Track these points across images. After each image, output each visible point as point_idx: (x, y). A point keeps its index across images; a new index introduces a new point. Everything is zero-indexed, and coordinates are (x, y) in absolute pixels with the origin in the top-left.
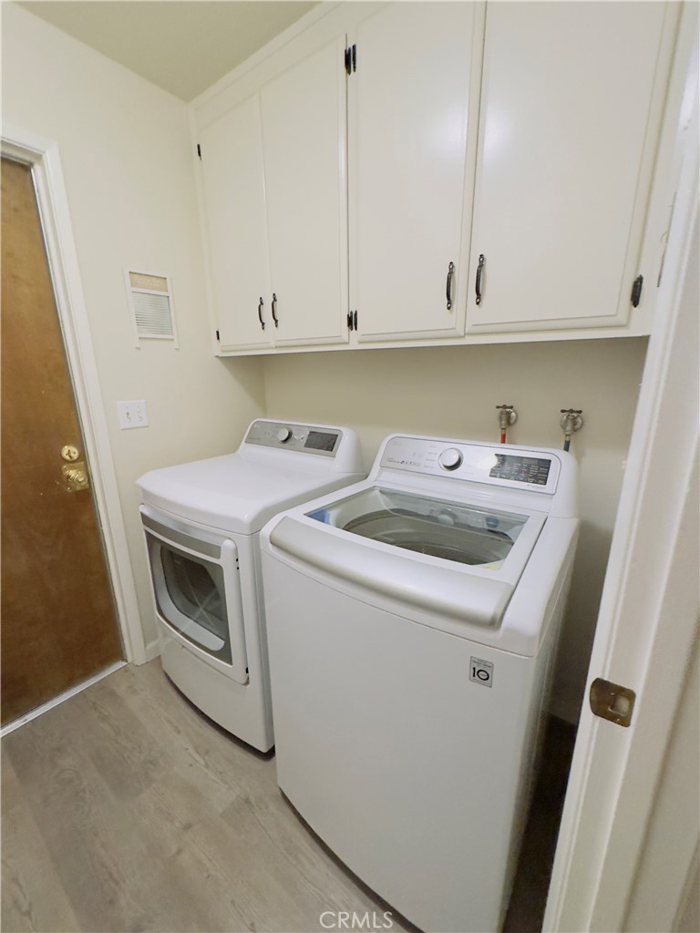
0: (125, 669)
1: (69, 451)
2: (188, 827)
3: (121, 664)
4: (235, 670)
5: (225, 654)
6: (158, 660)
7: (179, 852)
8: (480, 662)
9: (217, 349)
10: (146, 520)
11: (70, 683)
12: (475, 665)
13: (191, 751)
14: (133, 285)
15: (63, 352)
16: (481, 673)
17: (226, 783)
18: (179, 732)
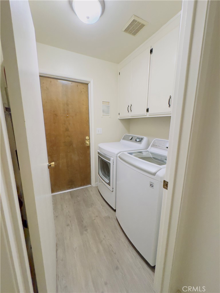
0: (91, 187)
1: (87, 138)
2: (97, 216)
3: (90, 185)
4: (110, 187)
5: (109, 184)
6: (97, 187)
7: (95, 219)
8: (152, 183)
9: (119, 117)
10: (99, 153)
11: (81, 186)
12: (151, 183)
13: (100, 205)
14: (103, 104)
15: (89, 118)
16: (152, 185)
17: (106, 212)
18: (99, 201)
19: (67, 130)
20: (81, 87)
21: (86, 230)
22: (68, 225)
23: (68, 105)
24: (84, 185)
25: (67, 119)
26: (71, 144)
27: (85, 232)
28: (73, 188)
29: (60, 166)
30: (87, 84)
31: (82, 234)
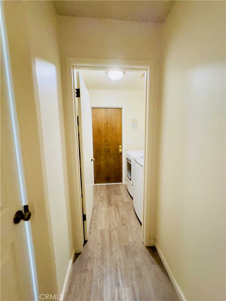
0: (122, 184)
1: (120, 147)
2: (121, 201)
3: (121, 183)
4: (131, 183)
5: (130, 179)
6: (126, 185)
7: (118, 202)
10: (127, 159)
11: (115, 182)
13: (125, 195)
14: (132, 121)
17: (127, 200)
18: (125, 193)
19: (106, 141)
20: (117, 111)
21: (112, 206)
22: (101, 201)
23: (107, 124)
24: (117, 182)
25: (107, 133)
26: (109, 151)
27: (111, 207)
28: (109, 183)
29: (101, 166)
30: (122, 109)
31: (108, 207)
